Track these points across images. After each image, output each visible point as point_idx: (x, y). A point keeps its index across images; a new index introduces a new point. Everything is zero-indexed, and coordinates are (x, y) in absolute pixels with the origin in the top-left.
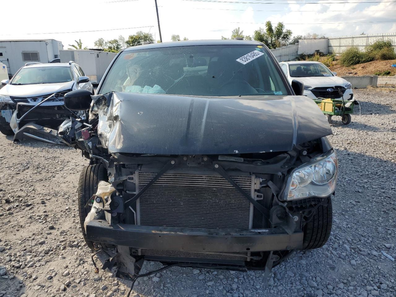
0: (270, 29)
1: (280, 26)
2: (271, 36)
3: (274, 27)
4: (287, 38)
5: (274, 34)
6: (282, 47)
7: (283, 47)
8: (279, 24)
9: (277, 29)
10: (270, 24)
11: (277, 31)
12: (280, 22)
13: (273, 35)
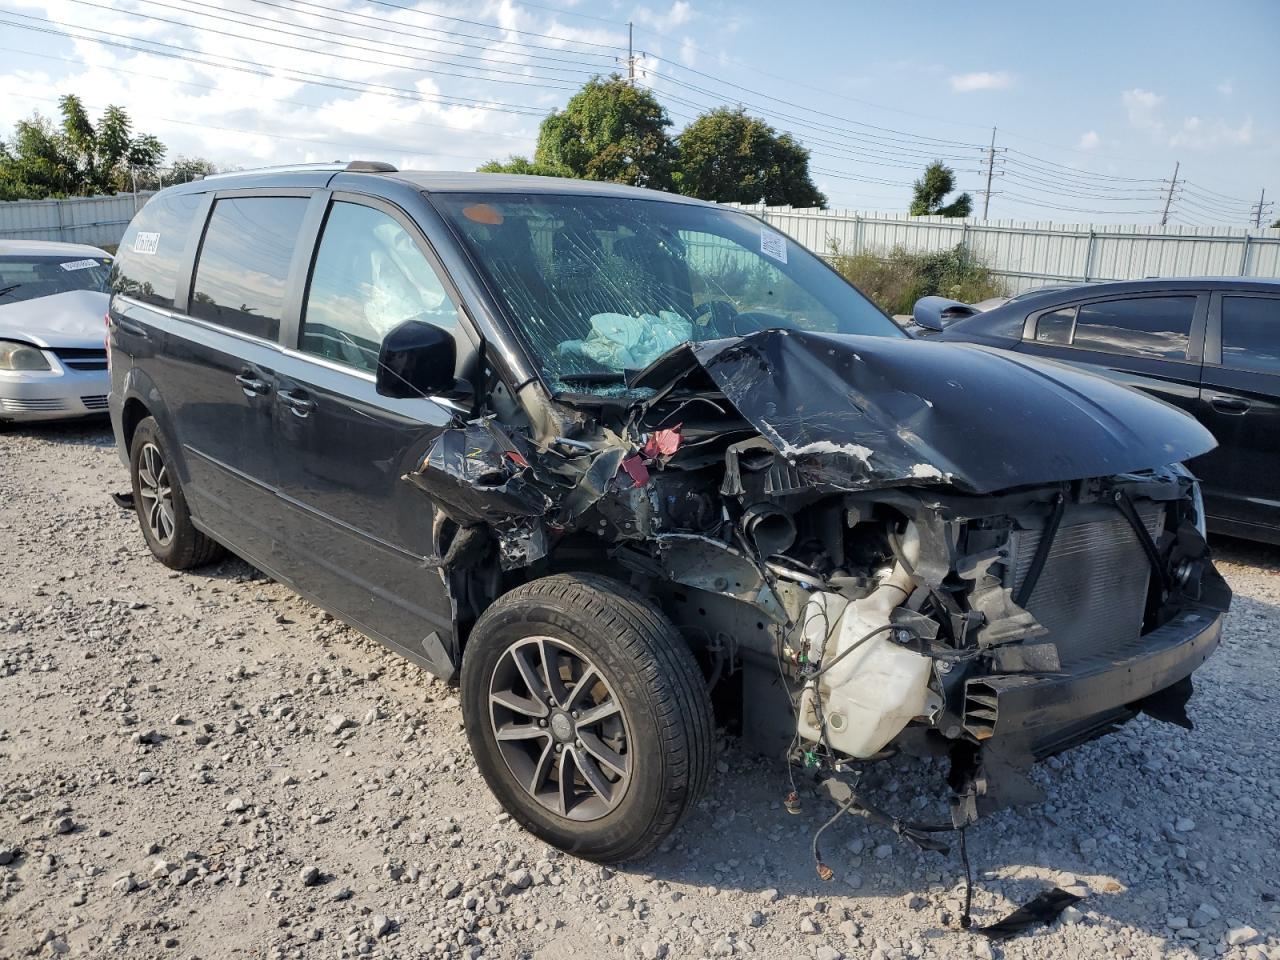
0: (80, 124)
1: (117, 119)
2: (88, 147)
3: (95, 117)
4: (151, 164)
5: (100, 143)
6: (138, 191)
7: (142, 192)
8: (111, 112)
9: (108, 126)
10: (78, 105)
11: (106, 134)
12: (114, 105)
13: (95, 144)
